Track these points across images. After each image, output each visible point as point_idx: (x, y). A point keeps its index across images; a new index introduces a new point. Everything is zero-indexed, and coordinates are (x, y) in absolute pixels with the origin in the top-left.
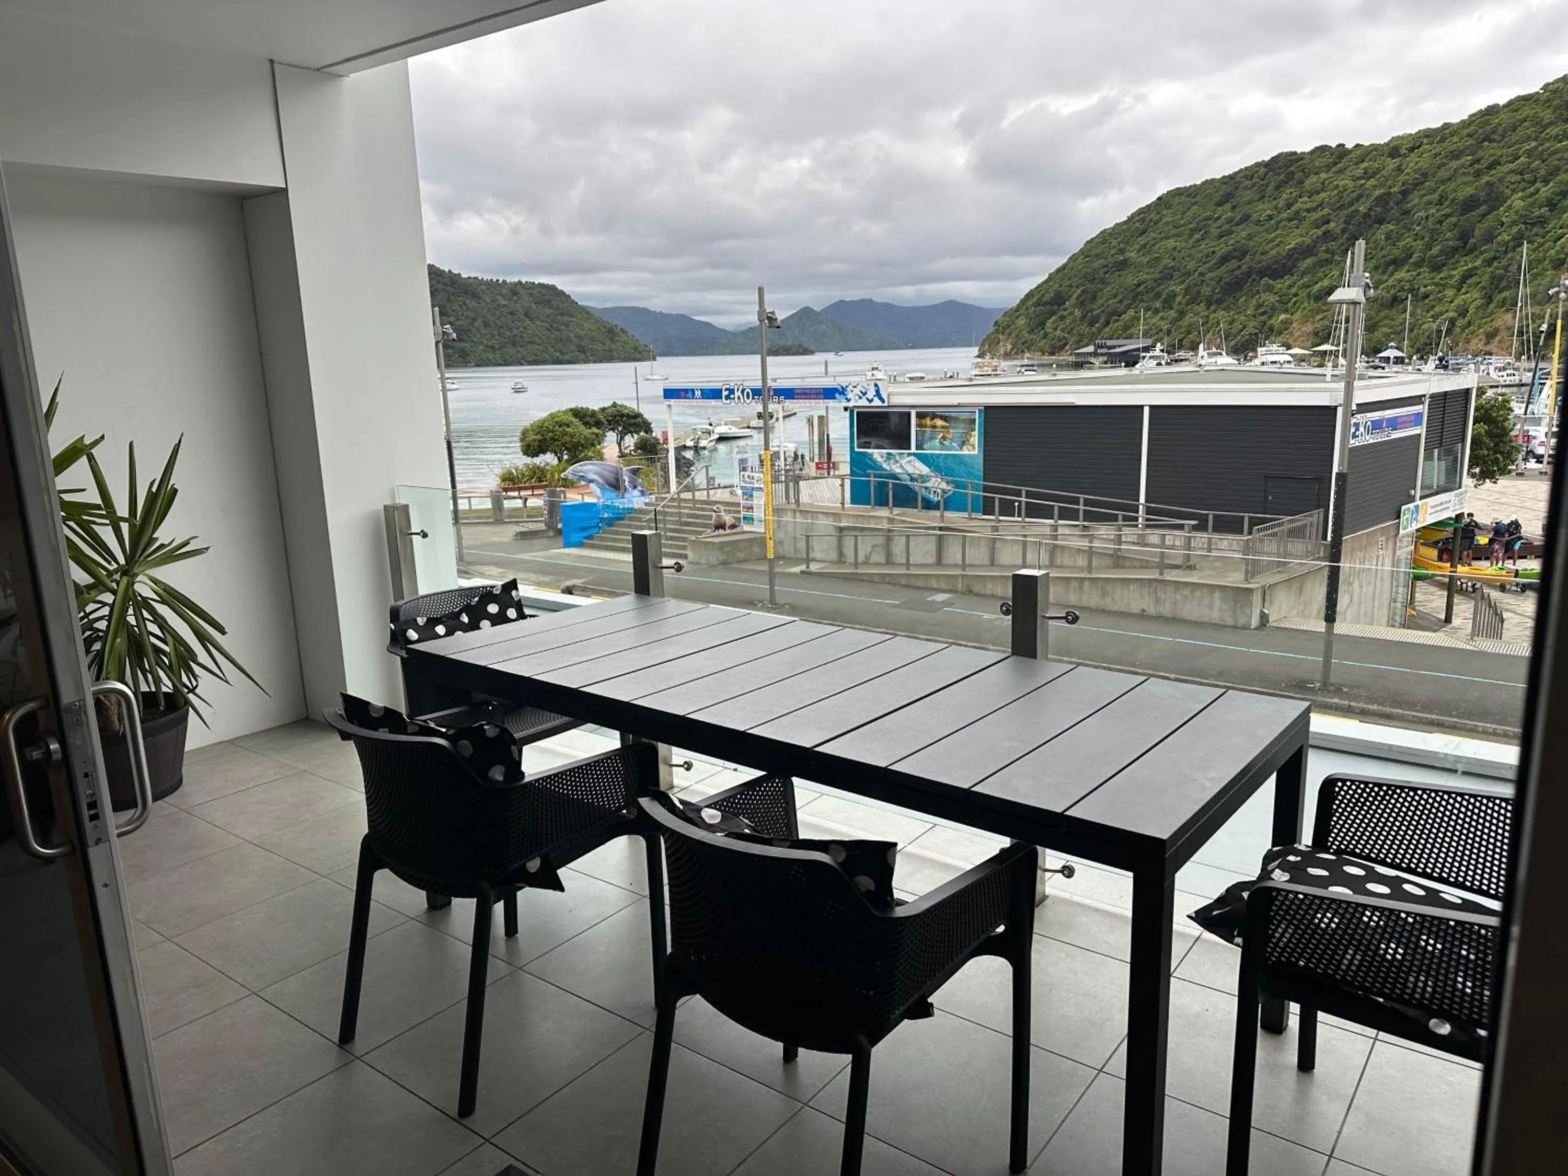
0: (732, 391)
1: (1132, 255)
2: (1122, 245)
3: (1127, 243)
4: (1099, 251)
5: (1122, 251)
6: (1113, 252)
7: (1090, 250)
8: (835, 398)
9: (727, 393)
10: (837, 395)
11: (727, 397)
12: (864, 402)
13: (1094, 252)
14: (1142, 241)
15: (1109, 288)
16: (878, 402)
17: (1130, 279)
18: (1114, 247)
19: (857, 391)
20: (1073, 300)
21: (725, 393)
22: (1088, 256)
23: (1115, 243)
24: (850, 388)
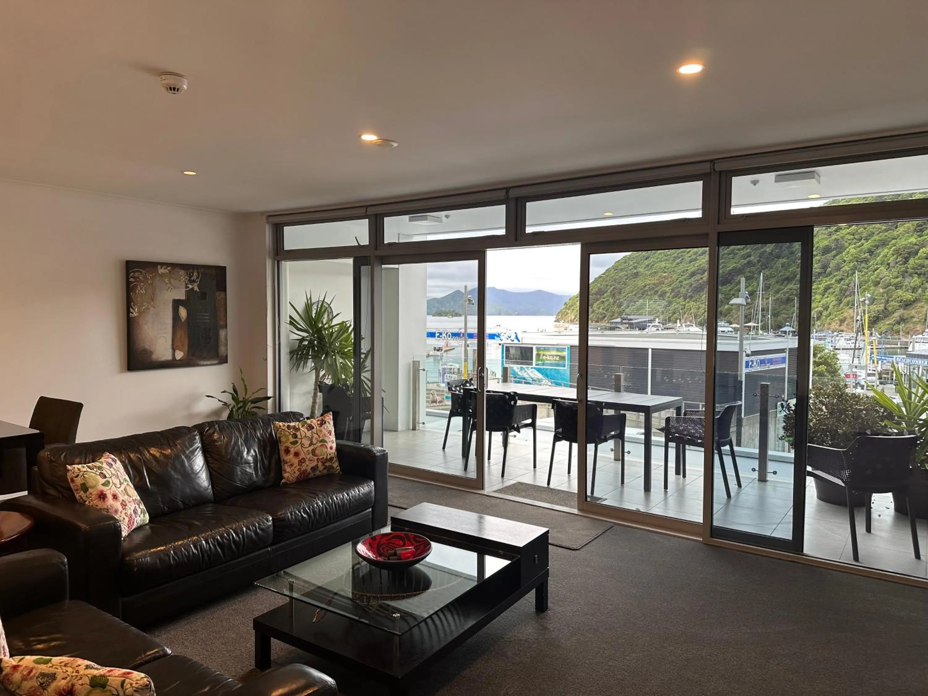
0: (441, 334)
1: (641, 270)
2: (635, 264)
3: (638, 263)
4: (623, 267)
5: (635, 268)
6: (630, 268)
7: (617, 267)
8: (494, 339)
9: (438, 334)
10: (496, 337)
11: (438, 337)
12: (509, 341)
13: (620, 267)
14: (646, 262)
15: (628, 288)
16: (516, 341)
17: (640, 283)
18: (631, 265)
19: (506, 336)
20: (608, 293)
21: (437, 335)
22: (617, 270)
23: (631, 263)
24: (503, 334)
